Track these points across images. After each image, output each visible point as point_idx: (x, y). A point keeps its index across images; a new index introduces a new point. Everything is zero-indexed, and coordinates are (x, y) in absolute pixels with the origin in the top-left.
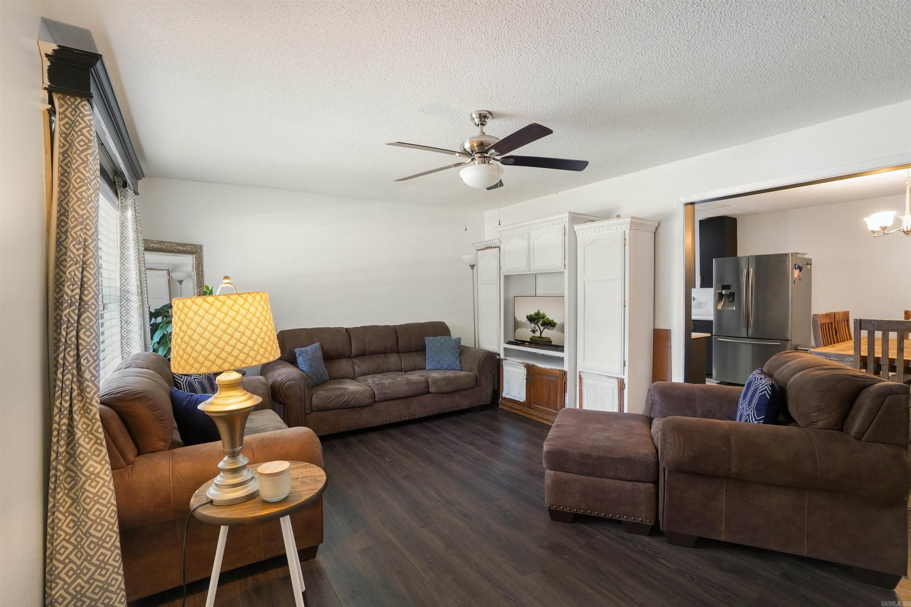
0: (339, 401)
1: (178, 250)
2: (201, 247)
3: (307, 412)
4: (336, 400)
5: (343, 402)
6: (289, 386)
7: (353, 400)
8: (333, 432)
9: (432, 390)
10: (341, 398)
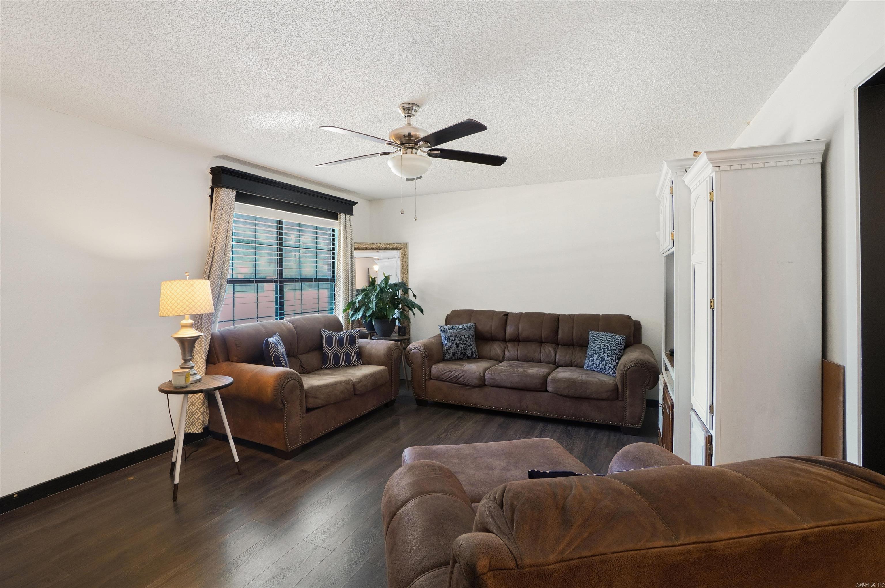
0: (451, 374)
1: (386, 248)
2: (406, 245)
3: (427, 378)
4: (448, 373)
5: (454, 377)
6: (414, 353)
7: (462, 378)
8: (446, 401)
9: (549, 389)
10: (453, 373)
